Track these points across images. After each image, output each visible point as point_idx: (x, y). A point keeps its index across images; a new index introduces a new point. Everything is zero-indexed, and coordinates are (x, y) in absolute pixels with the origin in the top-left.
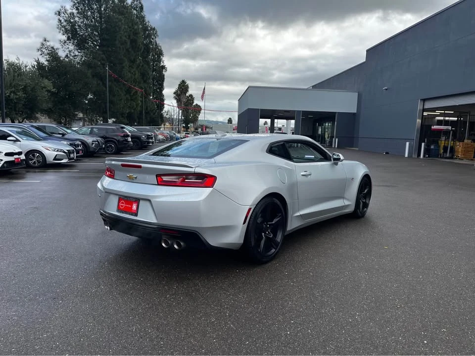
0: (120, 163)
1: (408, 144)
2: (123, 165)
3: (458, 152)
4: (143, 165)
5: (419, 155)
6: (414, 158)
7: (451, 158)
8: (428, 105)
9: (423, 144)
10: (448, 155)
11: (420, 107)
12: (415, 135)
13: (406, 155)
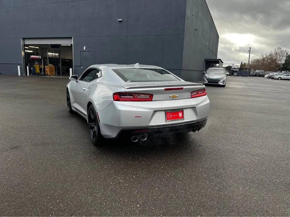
0: (164, 88)
1: (19, 67)
2: (166, 90)
3: (47, 71)
4: (184, 87)
5: (27, 74)
6: (25, 76)
7: (45, 75)
8: (27, 42)
9: (28, 67)
10: (43, 73)
11: (22, 43)
12: (22, 62)
13: (19, 75)
